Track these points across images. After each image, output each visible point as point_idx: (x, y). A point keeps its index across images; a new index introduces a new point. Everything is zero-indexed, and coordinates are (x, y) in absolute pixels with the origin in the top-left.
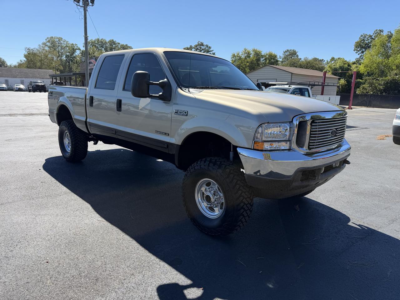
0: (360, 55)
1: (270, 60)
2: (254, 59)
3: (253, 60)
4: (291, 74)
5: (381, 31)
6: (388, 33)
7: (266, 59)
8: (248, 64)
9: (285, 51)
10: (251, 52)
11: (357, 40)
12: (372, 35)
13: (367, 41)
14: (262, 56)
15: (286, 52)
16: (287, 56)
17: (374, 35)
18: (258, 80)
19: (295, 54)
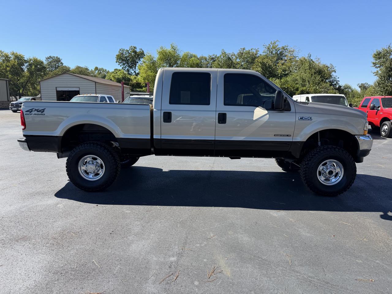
0: (122, 66)
1: (36, 66)
2: (16, 64)
3: (14, 65)
4: (94, 83)
5: (135, 47)
6: (140, 50)
7: (30, 65)
8: (8, 69)
9: (47, 57)
10: (10, 56)
11: (117, 53)
12: (128, 50)
13: (125, 55)
14: (26, 62)
15: (49, 58)
16: (50, 62)
17: (130, 50)
18: (56, 88)
19: (60, 61)
